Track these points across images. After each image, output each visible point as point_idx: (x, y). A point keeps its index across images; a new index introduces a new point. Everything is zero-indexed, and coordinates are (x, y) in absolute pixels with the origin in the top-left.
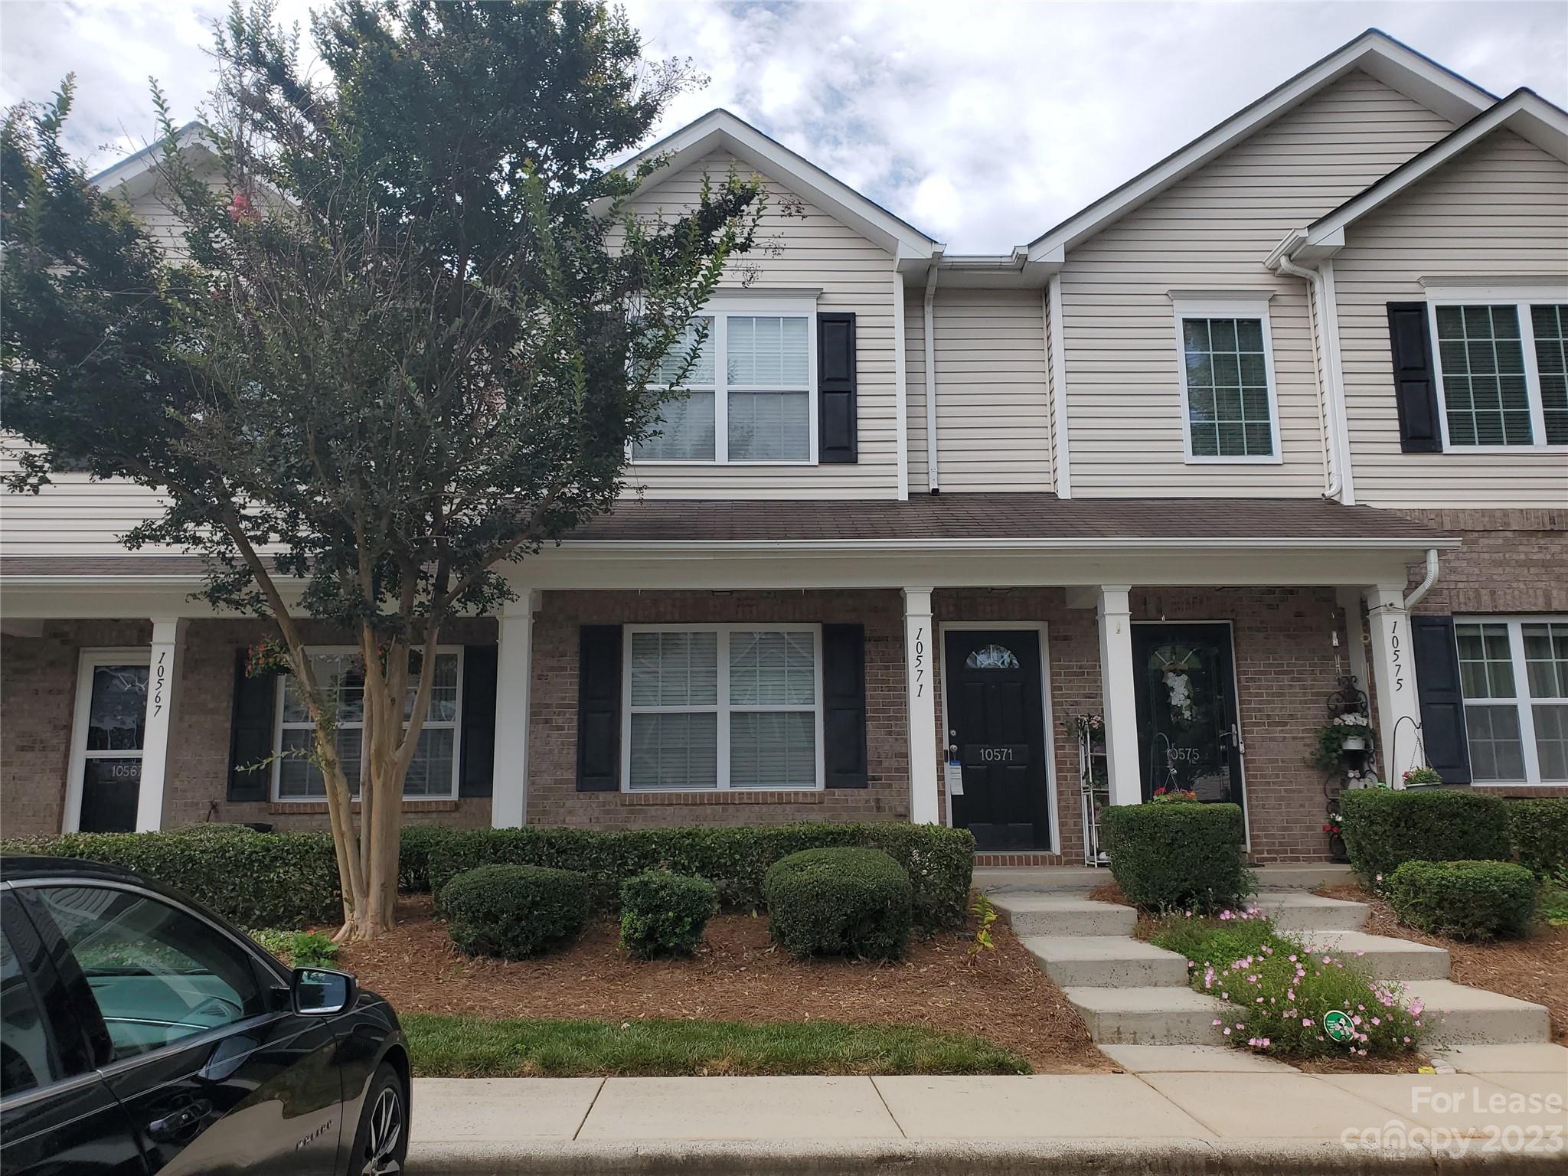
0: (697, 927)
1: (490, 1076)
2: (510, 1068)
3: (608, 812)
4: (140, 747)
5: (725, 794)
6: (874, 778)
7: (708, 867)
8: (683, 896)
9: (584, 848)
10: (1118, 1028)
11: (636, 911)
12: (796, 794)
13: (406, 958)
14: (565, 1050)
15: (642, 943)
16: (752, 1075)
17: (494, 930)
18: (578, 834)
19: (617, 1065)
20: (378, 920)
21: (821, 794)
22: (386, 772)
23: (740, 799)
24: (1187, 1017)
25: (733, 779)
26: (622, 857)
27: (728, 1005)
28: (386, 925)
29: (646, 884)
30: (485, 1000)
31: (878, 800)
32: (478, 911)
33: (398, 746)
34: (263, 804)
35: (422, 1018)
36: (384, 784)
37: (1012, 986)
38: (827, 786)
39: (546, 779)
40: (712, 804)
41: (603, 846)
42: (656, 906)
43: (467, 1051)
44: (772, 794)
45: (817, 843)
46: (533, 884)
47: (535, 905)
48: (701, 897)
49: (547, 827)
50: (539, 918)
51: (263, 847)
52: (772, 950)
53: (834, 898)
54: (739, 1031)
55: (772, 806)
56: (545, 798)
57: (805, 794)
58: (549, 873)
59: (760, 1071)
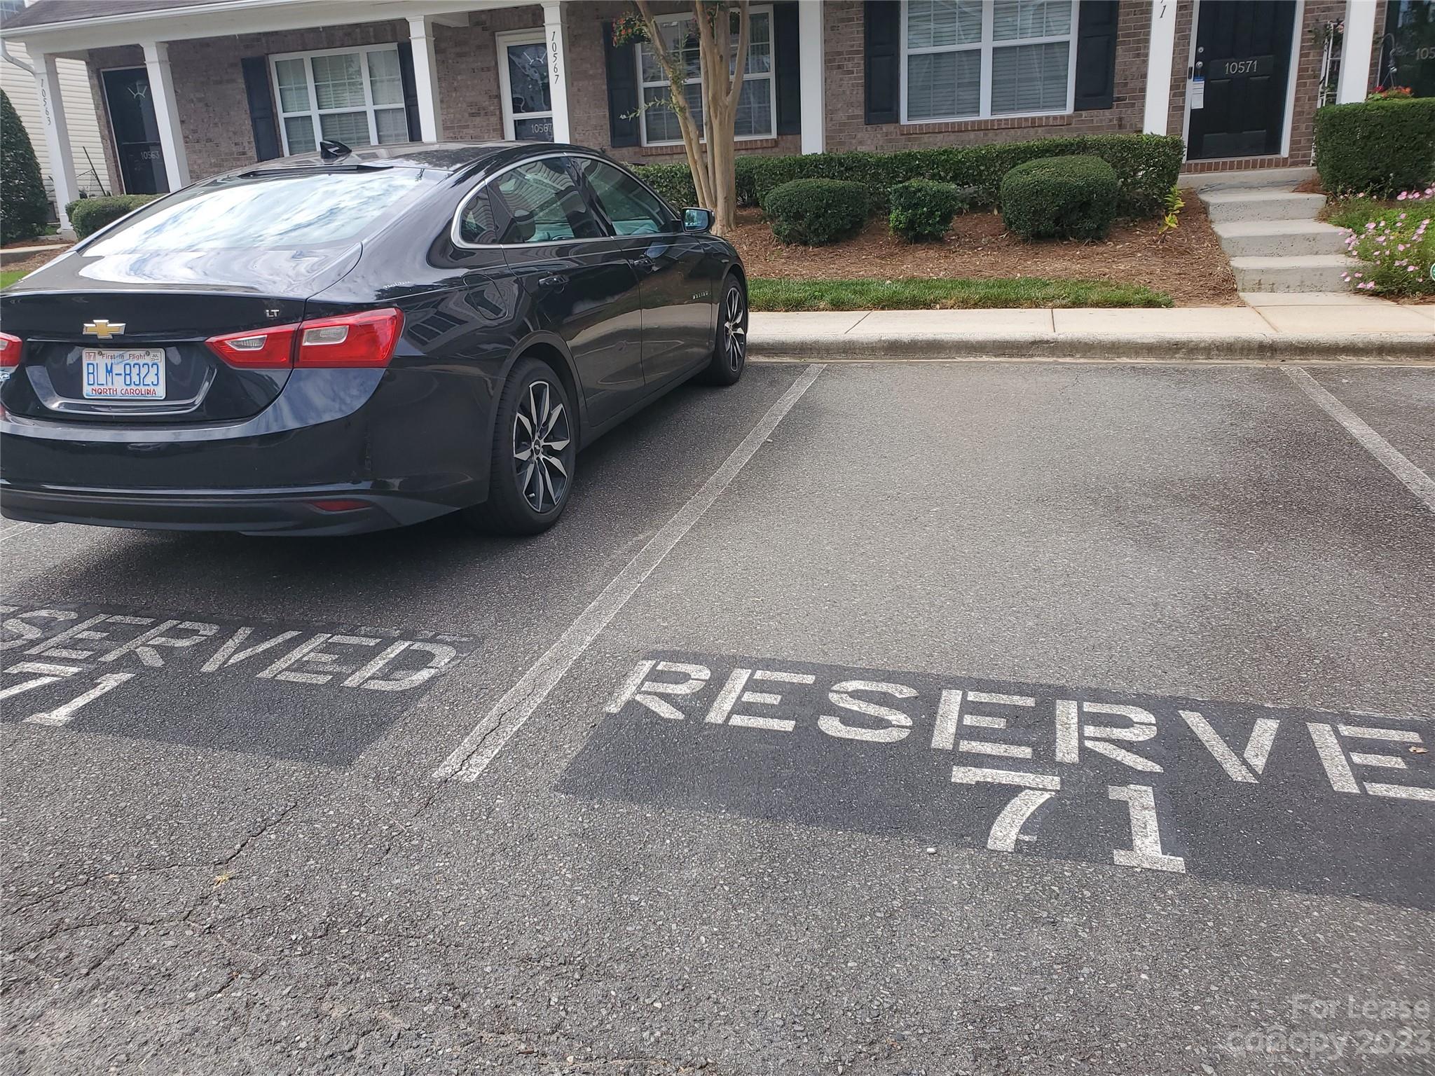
0: (946, 219)
1: (799, 311)
2: (811, 306)
3: (890, 141)
4: (550, 109)
5: (986, 122)
6: (1119, 99)
7: (959, 177)
8: (934, 196)
9: (865, 166)
10: (1260, 281)
11: (900, 208)
12: (1048, 118)
13: (745, 248)
14: (846, 295)
15: (905, 231)
16: (970, 308)
17: (801, 226)
18: (861, 155)
19: (879, 303)
20: (725, 223)
21: (1069, 117)
22: (721, 114)
23: (999, 125)
24: (1320, 271)
25: (994, 108)
26: (894, 171)
27: (962, 270)
28: (730, 227)
29: (906, 188)
30: (797, 270)
31: (1120, 119)
32: (790, 212)
33: (728, 93)
34: (637, 149)
35: (756, 280)
36: (721, 123)
37: (1189, 256)
38: (1075, 110)
39: (841, 116)
40: (975, 130)
41: (880, 163)
42: (915, 204)
43: (783, 296)
44: (1026, 119)
45: (1047, 155)
46: (827, 190)
47: (828, 206)
48: (948, 196)
49: (841, 153)
50: (833, 215)
51: (644, 174)
52: (1004, 236)
53: (1050, 194)
54: (966, 284)
55: (1025, 130)
56: (841, 131)
57: (1055, 118)
58: (839, 183)
59: (975, 306)
